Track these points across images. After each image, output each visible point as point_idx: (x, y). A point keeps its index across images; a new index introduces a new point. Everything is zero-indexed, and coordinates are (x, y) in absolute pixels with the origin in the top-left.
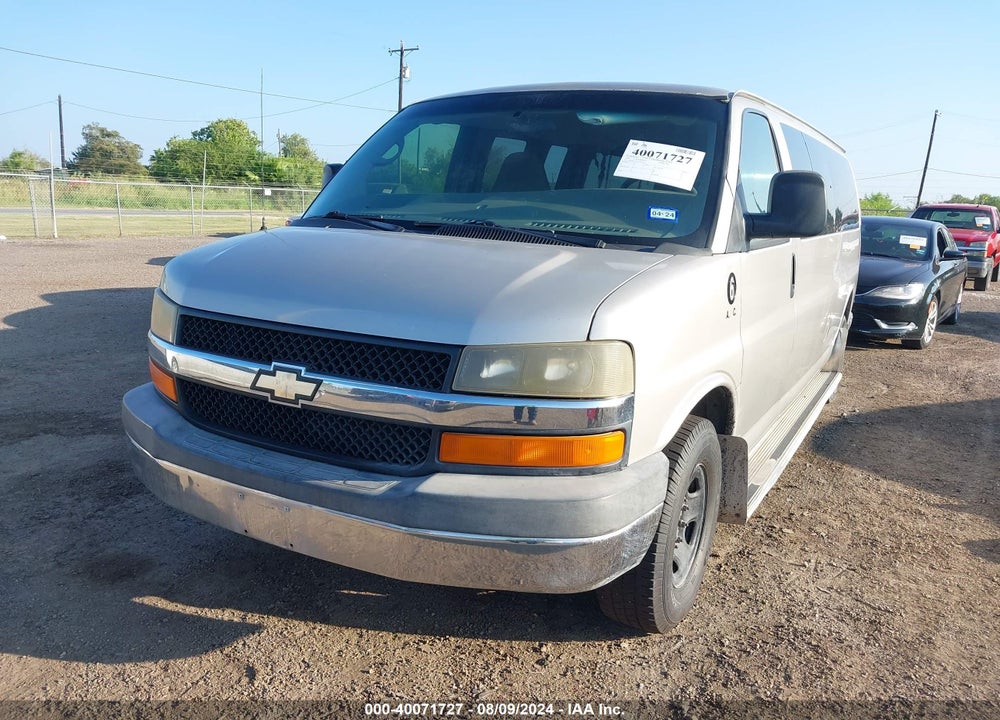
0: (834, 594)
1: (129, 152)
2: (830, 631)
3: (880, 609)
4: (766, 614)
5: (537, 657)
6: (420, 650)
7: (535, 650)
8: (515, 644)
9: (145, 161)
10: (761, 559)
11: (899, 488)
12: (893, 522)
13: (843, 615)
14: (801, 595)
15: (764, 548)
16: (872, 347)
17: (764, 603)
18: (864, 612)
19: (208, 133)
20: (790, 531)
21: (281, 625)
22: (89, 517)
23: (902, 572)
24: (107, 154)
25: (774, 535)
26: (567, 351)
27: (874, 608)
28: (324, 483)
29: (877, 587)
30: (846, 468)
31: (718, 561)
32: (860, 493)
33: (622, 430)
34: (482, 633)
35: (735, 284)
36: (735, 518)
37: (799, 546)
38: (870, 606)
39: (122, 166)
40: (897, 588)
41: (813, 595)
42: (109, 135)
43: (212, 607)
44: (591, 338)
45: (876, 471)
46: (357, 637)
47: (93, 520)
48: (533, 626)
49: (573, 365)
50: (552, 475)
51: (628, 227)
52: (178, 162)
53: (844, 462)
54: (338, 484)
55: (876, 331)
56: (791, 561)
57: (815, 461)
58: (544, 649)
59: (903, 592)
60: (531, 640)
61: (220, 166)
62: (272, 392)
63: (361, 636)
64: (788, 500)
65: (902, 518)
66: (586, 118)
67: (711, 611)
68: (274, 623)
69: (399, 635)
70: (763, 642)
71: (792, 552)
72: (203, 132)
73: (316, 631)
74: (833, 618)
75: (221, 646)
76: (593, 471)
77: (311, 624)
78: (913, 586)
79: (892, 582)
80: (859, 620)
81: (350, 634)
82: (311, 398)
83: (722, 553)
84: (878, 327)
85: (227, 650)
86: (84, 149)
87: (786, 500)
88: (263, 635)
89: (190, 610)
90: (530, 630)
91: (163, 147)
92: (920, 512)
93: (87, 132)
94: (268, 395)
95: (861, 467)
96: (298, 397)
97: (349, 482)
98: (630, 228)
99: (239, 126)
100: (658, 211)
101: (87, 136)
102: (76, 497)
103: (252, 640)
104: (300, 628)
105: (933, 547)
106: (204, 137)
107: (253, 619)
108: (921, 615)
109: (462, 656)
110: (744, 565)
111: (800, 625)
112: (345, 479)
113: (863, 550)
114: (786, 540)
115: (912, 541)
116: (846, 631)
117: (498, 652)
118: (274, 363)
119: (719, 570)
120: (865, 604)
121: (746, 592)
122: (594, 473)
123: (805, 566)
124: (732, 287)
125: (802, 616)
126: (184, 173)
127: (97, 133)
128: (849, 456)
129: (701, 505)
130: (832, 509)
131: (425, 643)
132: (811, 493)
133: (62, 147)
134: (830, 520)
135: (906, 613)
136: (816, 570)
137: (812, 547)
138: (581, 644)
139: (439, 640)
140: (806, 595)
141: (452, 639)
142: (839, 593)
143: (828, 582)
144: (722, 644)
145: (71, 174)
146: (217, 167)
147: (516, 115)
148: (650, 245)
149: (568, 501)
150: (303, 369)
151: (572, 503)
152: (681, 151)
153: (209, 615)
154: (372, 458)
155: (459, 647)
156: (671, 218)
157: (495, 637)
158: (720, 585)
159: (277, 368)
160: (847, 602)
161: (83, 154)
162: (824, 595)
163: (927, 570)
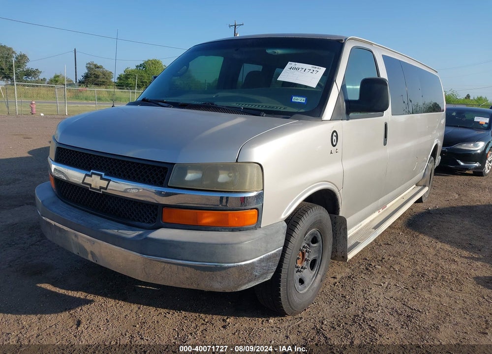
0: (392, 301)
1: (107, 75)
2: (384, 320)
3: (415, 310)
4: (352, 309)
5: (223, 324)
6: (166, 317)
7: (224, 320)
8: (214, 317)
9: (114, 80)
10: (359, 281)
11: (447, 248)
12: (438, 265)
13: (394, 311)
14: (375, 300)
15: (363, 275)
16: (457, 174)
17: (352, 303)
18: (406, 311)
19: (143, 66)
20: (380, 267)
21: (102, 301)
22: (32, 245)
23: (433, 291)
24: (97, 77)
25: (370, 269)
26: (228, 167)
27: (412, 309)
28: (109, 231)
29: (417, 298)
30: (421, 236)
31: (336, 280)
32: (424, 249)
33: (257, 209)
34: (199, 310)
35: (337, 136)
36: (342, 258)
37: (382, 275)
38: (410, 308)
39: (103, 82)
40: (428, 299)
41: (381, 300)
42: (98, 67)
43: (72, 290)
44: (238, 161)
45: (437, 238)
46: (137, 309)
47: (34, 246)
48: (227, 308)
49: (231, 175)
50: (218, 231)
51: (283, 106)
52: (129, 80)
53: (421, 233)
54: (115, 232)
55: (458, 166)
56: (375, 283)
57: (406, 232)
58: (228, 320)
59: (431, 302)
60: (223, 315)
61: (148, 81)
62: (90, 185)
63: (139, 308)
64: (384, 251)
65: (443, 263)
66: (269, 51)
67: (323, 306)
68: (99, 299)
69: (158, 309)
70: (345, 323)
71: (377, 278)
72: (141, 65)
73: (118, 305)
74: (387, 313)
75: (70, 309)
76: (239, 229)
77: (117, 301)
78: (438, 299)
79: (427, 296)
80: (401, 314)
81: (135, 307)
82: (106, 189)
83: (339, 277)
84: (459, 164)
85: (72, 312)
86: (87, 74)
87: (383, 252)
88: (92, 305)
89: (62, 291)
90: (224, 310)
91: (123, 73)
92: (454, 260)
93: (88, 66)
94: (89, 186)
95: (430, 236)
96: (101, 188)
97: (120, 231)
98: (283, 107)
99: (158, 62)
100: (296, 98)
101: (88, 68)
102: (30, 235)
103: (85, 308)
104: (111, 302)
105: (456, 279)
106: (141, 68)
107: (90, 297)
108: (437, 314)
109: (186, 321)
110: (349, 283)
111: (368, 315)
112: (119, 229)
113: (416, 278)
114: (375, 272)
115: (445, 276)
116: (392, 320)
117: (204, 320)
118: (92, 171)
119: (334, 285)
120: (408, 307)
121: (345, 297)
122: (240, 231)
123: (381, 285)
124: (334, 138)
125: (371, 311)
126: (131, 85)
127: (92, 66)
128: (425, 230)
129: (319, 250)
130: (406, 257)
131: (169, 313)
132: (397, 248)
133: (76, 73)
134: (403, 262)
135: (429, 312)
136: (387, 288)
137: (389, 276)
138: (248, 319)
139: (177, 312)
140: (377, 300)
141: (184, 313)
142: (396, 300)
143: (391, 294)
144: (323, 323)
145: (80, 85)
146: (146, 82)
147: (237, 50)
148: (288, 115)
149: (222, 244)
150: (103, 174)
151: (224, 245)
152: (313, 67)
153: (70, 294)
154: (134, 220)
155: (185, 317)
156: (303, 101)
157: (205, 313)
158: (333, 293)
159: (93, 173)
160: (398, 305)
161: (86, 77)
162: (387, 301)
163: (448, 291)
